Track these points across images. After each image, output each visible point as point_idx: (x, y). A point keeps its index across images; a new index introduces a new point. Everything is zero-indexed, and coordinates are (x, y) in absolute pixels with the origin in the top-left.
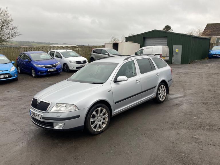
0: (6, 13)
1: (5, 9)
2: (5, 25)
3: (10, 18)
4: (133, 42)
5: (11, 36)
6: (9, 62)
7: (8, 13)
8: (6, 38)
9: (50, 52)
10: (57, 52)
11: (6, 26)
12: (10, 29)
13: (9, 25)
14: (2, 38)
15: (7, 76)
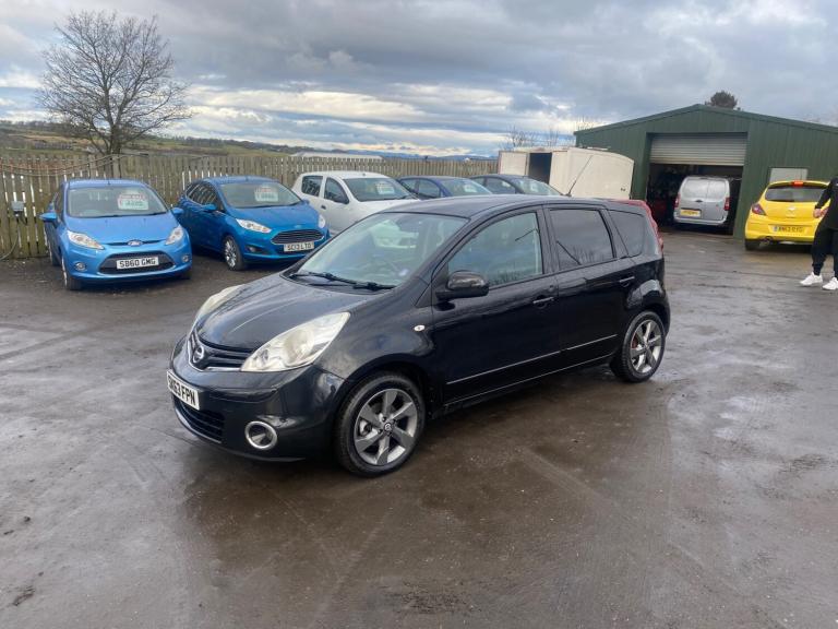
0: (151, 36)
1: (149, 23)
2: (147, 79)
3: (163, 55)
4: (609, 151)
5: (165, 119)
6: (164, 210)
7: (158, 39)
8: (147, 125)
9: (305, 178)
10: (329, 179)
11: (149, 81)
12: (164, 94)
13: (160, 79)
14: (136, 124)
15: (157, 263)
